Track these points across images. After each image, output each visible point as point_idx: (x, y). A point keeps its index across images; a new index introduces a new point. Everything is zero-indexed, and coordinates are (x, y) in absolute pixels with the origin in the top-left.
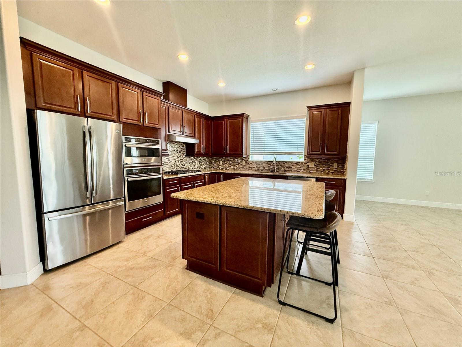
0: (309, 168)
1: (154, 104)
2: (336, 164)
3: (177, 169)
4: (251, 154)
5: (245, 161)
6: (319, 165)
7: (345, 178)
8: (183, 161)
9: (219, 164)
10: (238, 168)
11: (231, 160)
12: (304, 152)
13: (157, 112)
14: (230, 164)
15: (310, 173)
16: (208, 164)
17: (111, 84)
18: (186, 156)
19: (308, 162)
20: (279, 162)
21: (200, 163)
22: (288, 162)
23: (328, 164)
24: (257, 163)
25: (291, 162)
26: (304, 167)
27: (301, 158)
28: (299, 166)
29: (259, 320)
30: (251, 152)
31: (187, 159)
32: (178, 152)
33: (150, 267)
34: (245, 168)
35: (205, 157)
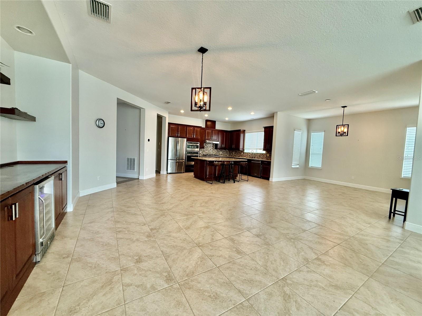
0: (267, 157)
1: (198, 131)
3: (210, 154)
7: (271, 161)
8: (214, 151)
9: (233, 153)
11: (238, 151)
14: (237, 154)
17: (185, 127)
18: (215, 149)
21: (223, 153)
22: (258, 153)
27: (262, 151)
28: (263, 155)
30: (245, 148)
32: (211, 147)
34: (242, 156)
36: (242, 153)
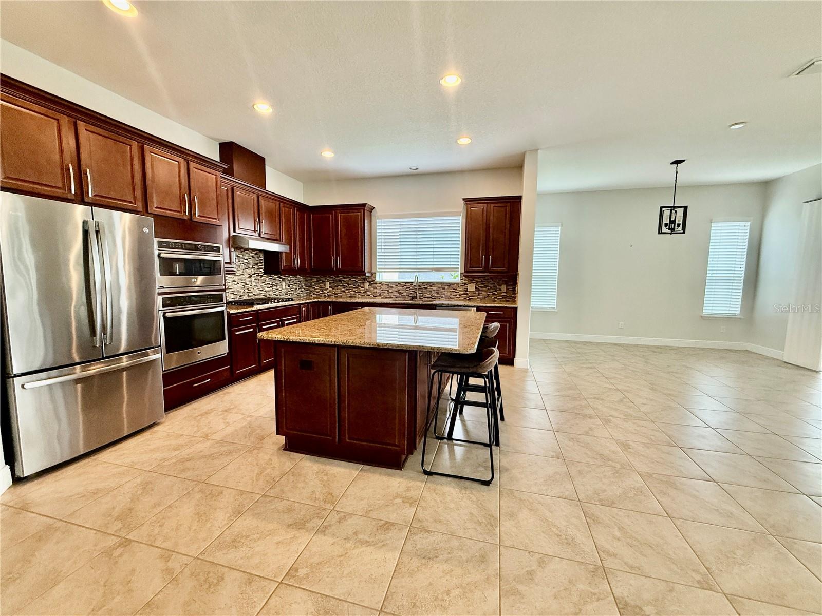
0: (468, 292)
1: (210, 184)
2: (505, 286)
3: (248, 296)
4: (378, 270)
5: (370, 282)
6: (481, 287)
7: (516, 306)
8: (260, 282)
9: (323, 287)
10: (357, 294)
11: (345, 280)
12: (459, 267)
13: (215, 197)
14: (344, 288)
15: (470, 299)
16: (304, 287)
17: (130, 145)
18: (265, 273)
19: (465, 284)
20: (423, 283)
21: (291, 286)
22: (437, 283)
23: (494, 287)
24: (389, 285)
25: (441, 283)
26: (461, 291)
27: (456, 277)
28: (454, 289)
29: (398, 495)
30: (378, 267)
31: (267, 279)
32: (251, 266)
33: (222, 454)
34: (368, 293)
35: (298, 276)
36: (367, 284)
